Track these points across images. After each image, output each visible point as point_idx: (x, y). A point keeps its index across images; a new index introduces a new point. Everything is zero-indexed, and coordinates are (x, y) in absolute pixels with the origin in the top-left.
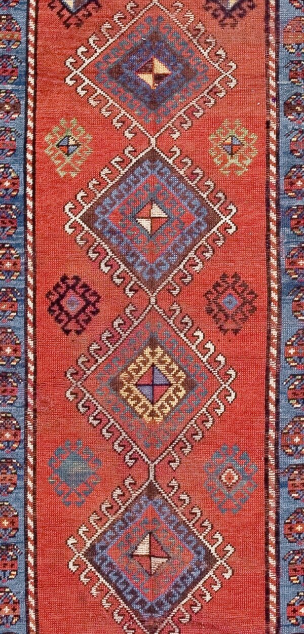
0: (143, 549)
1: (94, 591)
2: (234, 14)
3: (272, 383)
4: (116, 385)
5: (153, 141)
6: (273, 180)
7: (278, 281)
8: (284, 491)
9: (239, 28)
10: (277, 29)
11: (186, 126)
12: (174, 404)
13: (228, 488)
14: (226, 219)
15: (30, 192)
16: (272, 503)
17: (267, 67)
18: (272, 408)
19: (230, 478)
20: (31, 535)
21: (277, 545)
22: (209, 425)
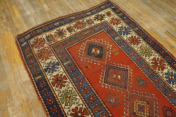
0: (119, 77)
1: (122, 65)
4: (148, 103)
8: (100, 104)
12: (135, 107)
16: (100, 100)
19: (113, 100)
20: (139, 67)
21: (94, 93)
22: (125, 108)
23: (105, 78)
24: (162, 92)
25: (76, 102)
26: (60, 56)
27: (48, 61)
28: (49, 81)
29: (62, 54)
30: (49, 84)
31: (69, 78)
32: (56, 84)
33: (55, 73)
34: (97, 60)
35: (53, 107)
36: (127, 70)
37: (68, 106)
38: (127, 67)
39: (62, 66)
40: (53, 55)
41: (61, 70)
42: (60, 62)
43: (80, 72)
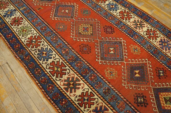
0: (67, 11)
2: (136, 98)
3: (66, 43)
4: (91, 25)
5: (125, 62)
6: (98, 74)
7: (80, 58)
8: (50, 31)
9: (133, 96)
10: (126, 103)
11: (123, 70)
12: (80, 29)
13: (60, 26)
14: (100, 61)
15: (132, 39)
16: (51, 28)
17: (120, 94)
18: (63, 40)
19: (61, 27)
20: (84, 3)
21: (46, 24)
22: (71, 31)
23: (55, 14)
24: (104, 17)
25: (31, 33)
26: (16, 5)
27: (6, 10)
28: (8, 23)
29: (18, 3)
30: (8, 25)
31: (25, 18)
32: (14, 24)
33: (13, 17)
34: (48, 3)
35: (12, 40)
36: (74, 6)
37: (25, 37)
38: (73, 4)
39: (19, 11)
40: (11, 4)
41: (18, 14)
42: (17, 9)
43: (34, 13)
